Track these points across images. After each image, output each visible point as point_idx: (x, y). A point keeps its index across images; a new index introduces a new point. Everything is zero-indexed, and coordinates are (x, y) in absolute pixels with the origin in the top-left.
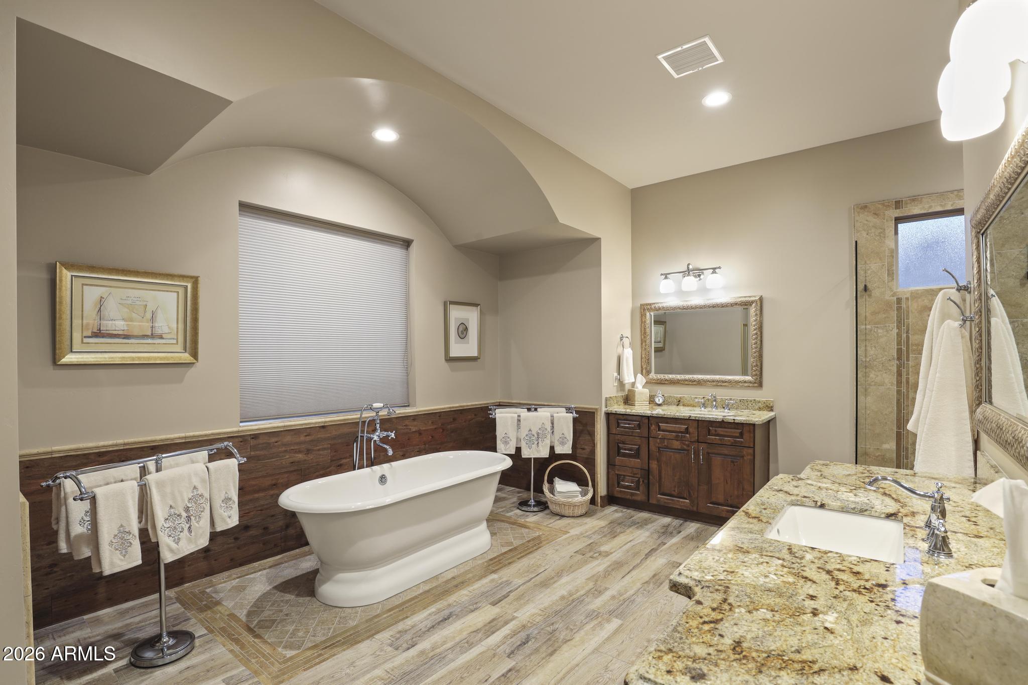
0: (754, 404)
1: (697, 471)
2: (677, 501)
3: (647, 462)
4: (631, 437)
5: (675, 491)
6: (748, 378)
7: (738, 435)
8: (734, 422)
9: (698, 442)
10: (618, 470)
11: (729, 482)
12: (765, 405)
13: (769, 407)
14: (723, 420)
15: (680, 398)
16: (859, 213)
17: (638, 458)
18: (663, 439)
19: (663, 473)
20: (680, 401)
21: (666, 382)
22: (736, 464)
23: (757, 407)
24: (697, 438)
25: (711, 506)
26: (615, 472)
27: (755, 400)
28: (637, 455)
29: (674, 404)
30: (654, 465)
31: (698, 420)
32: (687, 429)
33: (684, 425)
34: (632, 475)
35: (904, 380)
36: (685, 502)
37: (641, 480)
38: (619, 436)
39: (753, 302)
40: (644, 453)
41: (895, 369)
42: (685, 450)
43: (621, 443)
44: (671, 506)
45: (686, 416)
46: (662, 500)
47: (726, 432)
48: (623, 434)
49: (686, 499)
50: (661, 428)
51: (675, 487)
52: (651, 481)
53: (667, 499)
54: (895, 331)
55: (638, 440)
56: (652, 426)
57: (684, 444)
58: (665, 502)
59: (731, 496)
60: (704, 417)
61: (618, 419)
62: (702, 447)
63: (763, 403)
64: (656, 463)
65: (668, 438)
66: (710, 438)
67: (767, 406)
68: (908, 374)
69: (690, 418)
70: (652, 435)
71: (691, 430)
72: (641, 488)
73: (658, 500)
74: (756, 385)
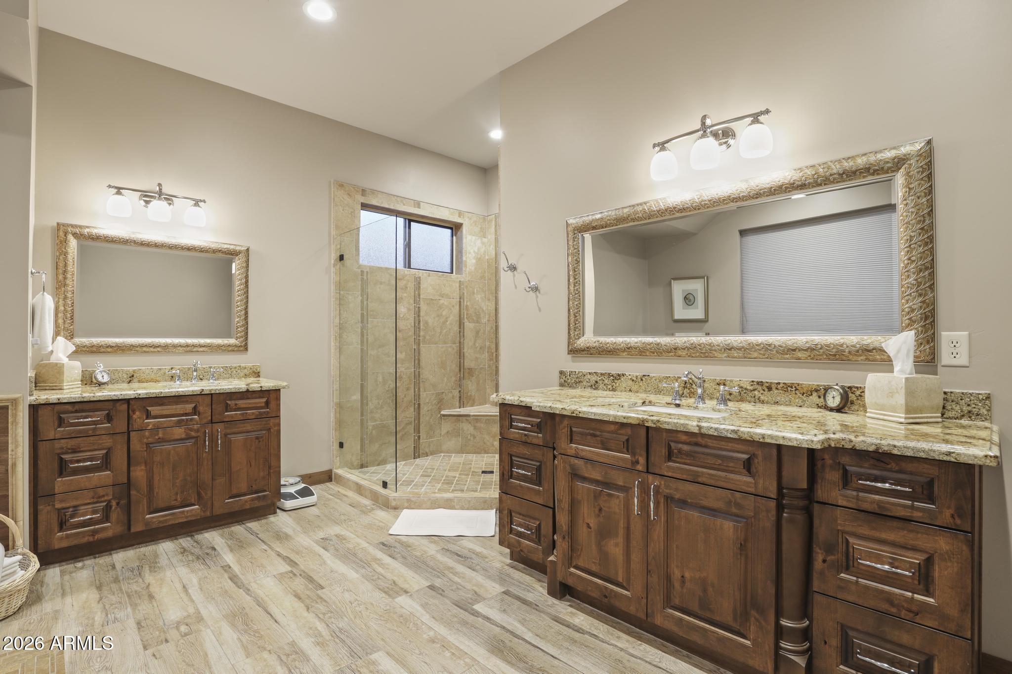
0: (239, 371)
1: (210, 463)
2: (180, 512)
3: (126, 471)
4: (92, 438)
5: (176, 500)
6: (232, 341)
7: (263, 405)
8: (261, 390)
9: (212, 423)
10: (61, 501)
11: (253, 464)
12: (251, 371)
13: (256, 373)
14: (248, 390)
15: (134, 371)
16: (337, 189)
17: (107, 469)
18: (157, 428)
19: (156, 478)
20: (133, 376)
21: (109, 350)
22: (261, 440)
23: (242, 374)
24: (210, 418)
25: (232, 502)
26: (54, 505)
27: (240, 366)
28: (106, 463)
29: (123, 382)
30: (139, 473)
31: (212, 394)
32: (195, 408)
33: (191, 403)
34: (95, 500)
35: (365, 340)
36: (193, 510)
37: (114, 503)
38: (63, 441)
39: (240, 252)
40: (119, 459)
41: (359, 330)
42: (194, 437)
43: (63, 454)
44: (170, 523)
45: (197, 391)
46: (154, 520)
47: (250, 404)
48: (73, 435)
49: (194, 505)
50: (153, 413)
51: (177, 494)
52: (133, 498)
53: (162, 516)
54: (360, 298)
55: (107, 442)
56: (134, 414)
57: (191, 430)
58: (160, 522)
59: (256, 480)
60: (223, 389)
61: (59, 413)
62: (219, 428)
63: (249, 369)
64: (143, 468)
65: (165, 425)
66: (228, 415)
67: (254, 372)
68: (367, 335)
69: (203, 393)
70: (136, 427)
71: (201, 409)
72: (114, 516)
73: (147, 523)
74: (242, 349)
